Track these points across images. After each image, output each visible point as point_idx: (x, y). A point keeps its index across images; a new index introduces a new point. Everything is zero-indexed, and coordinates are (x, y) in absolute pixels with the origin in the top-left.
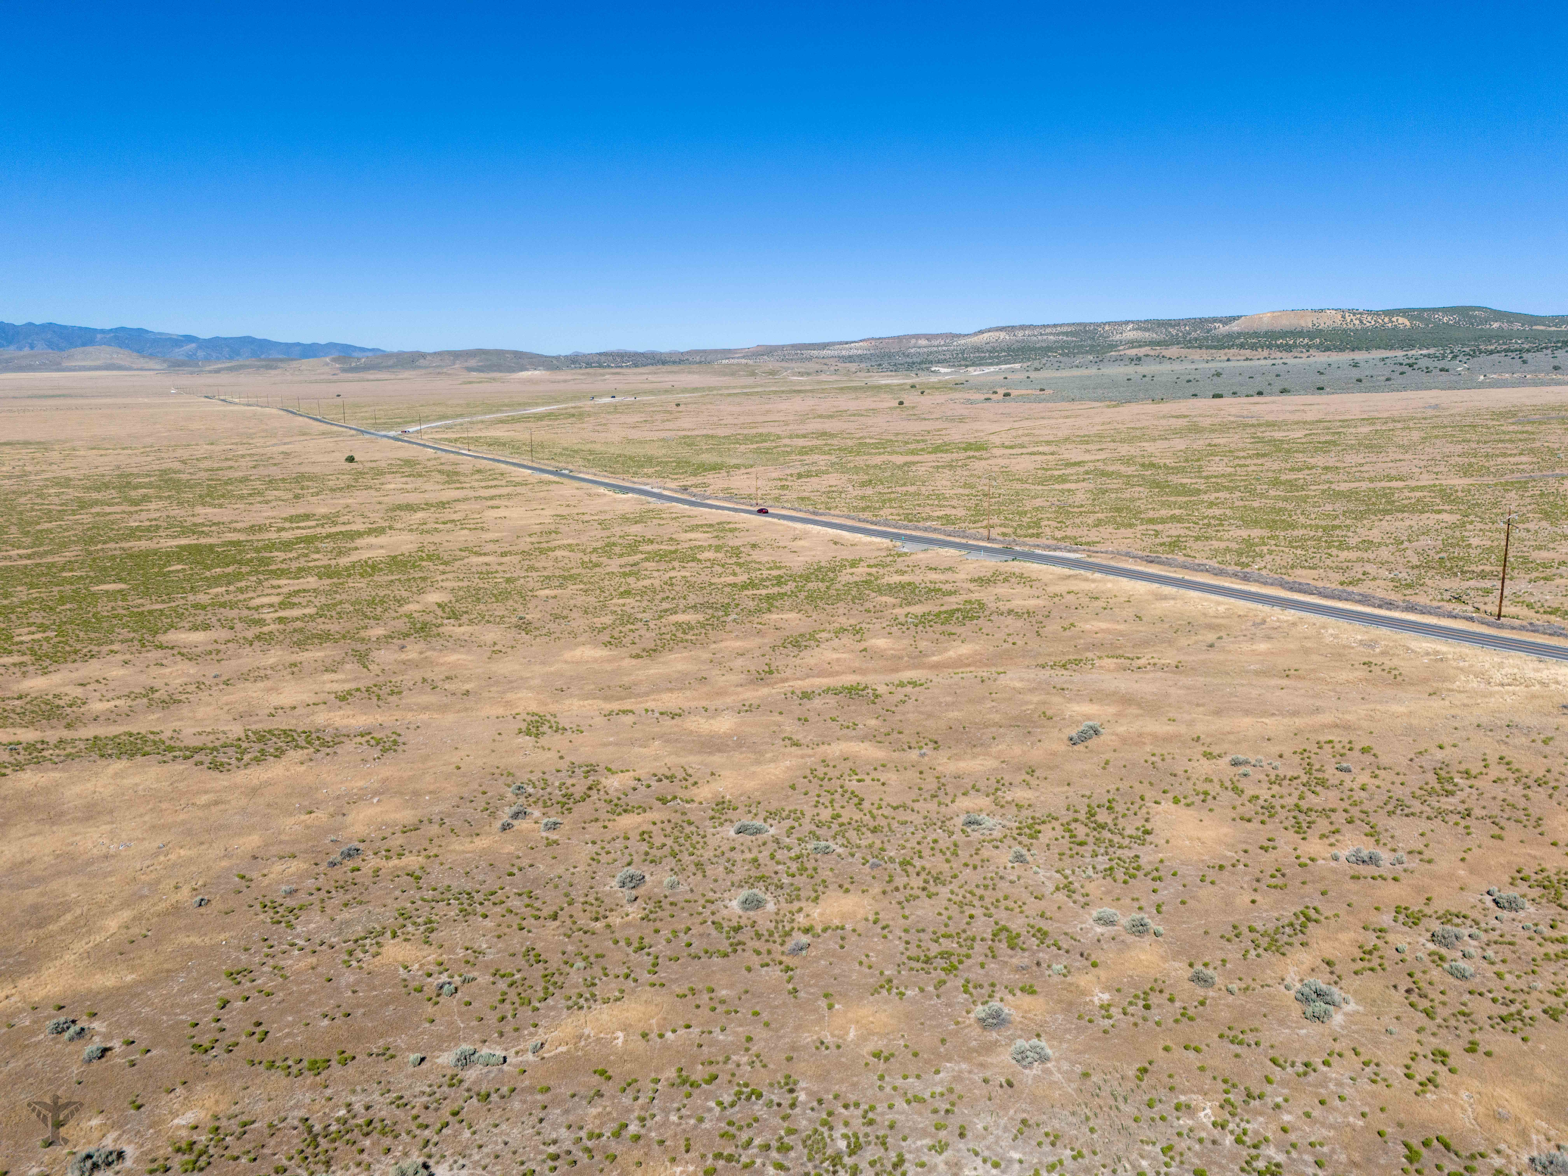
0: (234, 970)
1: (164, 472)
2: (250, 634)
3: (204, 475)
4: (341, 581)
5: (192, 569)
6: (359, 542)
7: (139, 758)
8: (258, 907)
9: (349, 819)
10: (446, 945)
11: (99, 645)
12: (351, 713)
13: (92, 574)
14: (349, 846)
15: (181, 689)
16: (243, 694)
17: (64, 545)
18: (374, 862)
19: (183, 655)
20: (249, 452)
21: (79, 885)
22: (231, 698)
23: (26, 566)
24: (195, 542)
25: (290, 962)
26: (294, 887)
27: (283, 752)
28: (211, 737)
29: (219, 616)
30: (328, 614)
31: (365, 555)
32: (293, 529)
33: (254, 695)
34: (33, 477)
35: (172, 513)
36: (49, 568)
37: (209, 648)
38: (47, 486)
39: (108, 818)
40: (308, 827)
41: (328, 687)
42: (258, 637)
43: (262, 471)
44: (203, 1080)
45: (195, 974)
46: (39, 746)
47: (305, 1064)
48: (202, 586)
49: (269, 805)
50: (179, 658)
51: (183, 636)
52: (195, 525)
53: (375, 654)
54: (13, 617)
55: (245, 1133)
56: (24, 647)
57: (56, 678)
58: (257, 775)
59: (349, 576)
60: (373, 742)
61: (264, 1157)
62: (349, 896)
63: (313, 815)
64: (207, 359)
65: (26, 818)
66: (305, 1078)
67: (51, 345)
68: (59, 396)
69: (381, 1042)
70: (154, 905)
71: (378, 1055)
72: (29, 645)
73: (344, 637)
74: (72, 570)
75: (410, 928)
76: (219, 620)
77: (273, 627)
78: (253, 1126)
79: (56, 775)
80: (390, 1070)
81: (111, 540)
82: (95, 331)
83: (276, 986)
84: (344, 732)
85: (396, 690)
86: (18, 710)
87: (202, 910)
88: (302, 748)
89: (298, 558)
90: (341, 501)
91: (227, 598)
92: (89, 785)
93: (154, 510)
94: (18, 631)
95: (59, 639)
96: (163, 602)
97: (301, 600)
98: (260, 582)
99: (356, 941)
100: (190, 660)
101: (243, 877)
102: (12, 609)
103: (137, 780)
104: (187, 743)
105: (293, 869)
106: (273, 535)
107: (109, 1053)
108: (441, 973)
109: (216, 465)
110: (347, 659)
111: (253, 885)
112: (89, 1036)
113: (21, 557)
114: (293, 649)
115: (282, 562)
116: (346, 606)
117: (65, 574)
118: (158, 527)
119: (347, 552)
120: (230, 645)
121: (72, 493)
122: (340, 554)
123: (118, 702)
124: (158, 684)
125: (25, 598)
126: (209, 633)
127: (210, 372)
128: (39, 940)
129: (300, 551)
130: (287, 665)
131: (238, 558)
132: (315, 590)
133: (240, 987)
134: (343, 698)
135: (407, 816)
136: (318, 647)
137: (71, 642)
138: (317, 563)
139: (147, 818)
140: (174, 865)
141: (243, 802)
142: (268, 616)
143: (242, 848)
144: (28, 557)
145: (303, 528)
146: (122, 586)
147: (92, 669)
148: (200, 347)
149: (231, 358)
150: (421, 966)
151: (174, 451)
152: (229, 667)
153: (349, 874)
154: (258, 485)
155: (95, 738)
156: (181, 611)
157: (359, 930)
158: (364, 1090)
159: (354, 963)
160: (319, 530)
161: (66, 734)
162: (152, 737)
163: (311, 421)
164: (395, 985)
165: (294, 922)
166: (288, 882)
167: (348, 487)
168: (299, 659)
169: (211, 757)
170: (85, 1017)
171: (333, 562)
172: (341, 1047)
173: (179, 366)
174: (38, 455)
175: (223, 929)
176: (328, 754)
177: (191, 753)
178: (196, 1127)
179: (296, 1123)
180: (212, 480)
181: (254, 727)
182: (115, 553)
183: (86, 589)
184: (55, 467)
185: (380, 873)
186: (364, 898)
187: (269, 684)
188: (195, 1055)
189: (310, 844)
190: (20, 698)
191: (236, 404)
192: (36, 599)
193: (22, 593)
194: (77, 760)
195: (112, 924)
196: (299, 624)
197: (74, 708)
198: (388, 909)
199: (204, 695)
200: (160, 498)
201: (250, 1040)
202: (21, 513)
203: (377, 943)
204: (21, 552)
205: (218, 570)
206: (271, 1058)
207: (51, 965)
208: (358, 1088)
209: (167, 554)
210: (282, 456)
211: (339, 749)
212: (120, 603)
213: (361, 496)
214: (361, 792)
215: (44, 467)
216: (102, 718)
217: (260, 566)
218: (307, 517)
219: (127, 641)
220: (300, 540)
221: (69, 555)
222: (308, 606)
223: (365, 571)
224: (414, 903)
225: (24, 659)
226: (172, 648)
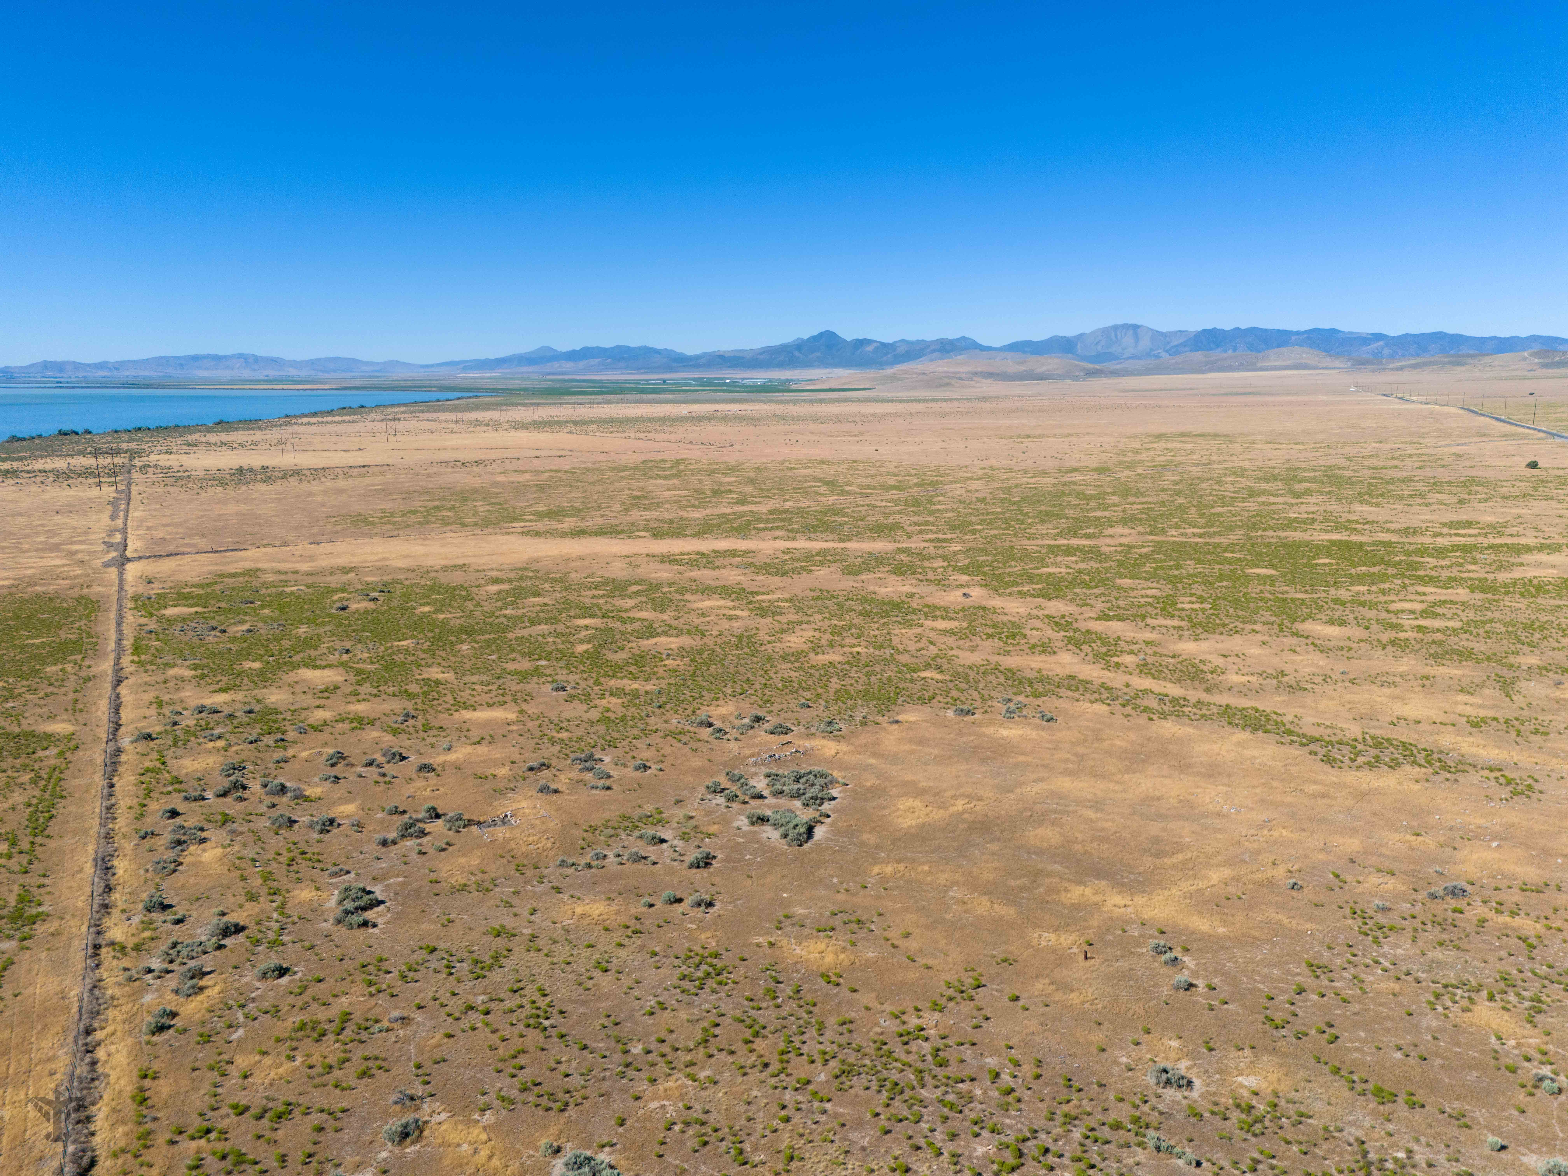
0: (1316, 962)
1: (1330, 467)
2: (1385, 637)
3: (1367, 473)
4: (1496, 597)
5: (1338, 564)
6: (1526, 558)
7: (1260, 733)
8: (1347, 911)
9: (1460, 855)
10: (1555, 1034)
11: (1244, 623)
12: (1483, 742)
13: (1248, 557)
14: (1455, 883)
15: (1308, 678)
16: (1367, 696)
17: (1230, 529)
18: (1479, 910)
19: (1316, 646)
20: (1417, 452)
21: (1193, 832)
22: (1356, 698)
23: (1197, 544)
24: (1346, 538)
25: (1371, 978)
26: (1387, 904)
27: (1398, 764)
28: (1329, 731)
29: (1357, 614)
30: (1475, 631)
31: (1530, 573)
32: (1451, 535)
33: (1378, 699)
34: (1215, 466)
35: (1329, 508)
36: (1215, 548)
37: (1341, 644)
38: (1225, 475)
39: (1226, 780)
40: (1413, 849)
41: (1460, 708)
42: (1393, 642)
43: (1428, 472)
44: (1270, 1053)
45: (1278, 950)
46: (1182, 702)
47: (1370, 1086)
48: (1345, 582)
49: (1375, 814)
50: (1311, 648)
51: (1319, 628)
52: (1349, 521)
53: (1522, 685)
54: (1180, 586)
55: (1300, 1123)
56: (1184, 614)
57: (1204, 646)
58: (1367, 779)
59: (1507, 593)
60: (1502, 780)
61: (1315, 1156)
62: (1445, 936)
63: (1420, 838)
64: (1393, 357)
65: (1162, 761)
66: (1368, 1101)
67: (1251, 348)
68: (1250, 393)
69: (1456, 1104)
70: (1252, 872)
71: (1450, 1116)
72: (1188, 613)
73: (1489, 659)
74: (1233, 552)
75: (1512, 998)
76: (1356, 618)
77: (1409, 634)
78: (1310, 1121)
79: (1191, 730)
80: (1462, 1139)
81: (1271, 528)
82: (1291, 333)
83: (1353, 996)
84: (1471, 760)
85: (1542, 730)
86: (1171, 667)
87: (1294, 893)
88: (1420, 765)
89: (1451, 567)
90: (1512, 511)
91: (1368, 597)
92: (1216, 747)
93: (1314, 504)
94: (1182, 599)
95: (1212, 611)
96: (1306, 592)
97: (1445, 611)
98: (1404, 586)
99: (1446, 986)
100: (1322, 652)
101: (1337, 876)
102: (1180, 579)
103: (1255, 753)
104: (1305, 730)
105: (1390, 886)
106: (1427, 540)
107: (1194, 989)
108: (1543, 1063)
109: (1381, 464)
110: (1488, 683)
111: (1346, 887)
112: (1180, 967)
113: (1194, 535)
114: (1428, 661)
115: (1432, 569)
116: (1498, 625)
117: (1226, 555)
118: (1314, 520)
119: (1511, 567)
120: (1361, 644)
121: (1245, 482)
122: (1500, 568)
123: (1250, 678)
124: (1288, 668)
125: (1191, 572)
126: (1344, 628)
127: (1392, 369)
128: (1156, 868)
129: (1454, 560)
130: (1418, 676)
131: (1387, 559)
132: (1463, 603)
133: (1318, 981)
134: (1476, 724)
135: (1531, 873)
136: (1457, 664)
137: (1221, 616)
138: (1471, 575)
139: (1258, 790)
140: (1275, 842)
141: (1350, 802)
142: (1407, 622)
143: (1342, 848)
144: (1200, 536)
145: (1462, 536)
146: (1272, 572)
147: (1235, 643)
148: (1387, 345)
149: (1418, 355)
150: (1519, 1045)
151: (1342, 448)
152: (1358, 666)
153: (1450, 913)
154: (1421, 486)
155: (1227, 706)
156: (1321, 603)
157: (1452, 977)
158: (1429, 1145)
159: (1440, 1009)
160: (1480, 539)
161: (1205, 697)
162: (1275, 717)
163: (1494, 422)
164: (1483, 1052)
165: (1382, 940)
166: (1382, 898)
167: (1524, 496)
168: (1433, 673)
169: (1325, 750)
170: (1179, 949)
171: (1491, 576)
172: (1412, 1089)
173: (1363, 364)
174: (1224, 446)
175: (1311, 919)
176: (1447, 780)
177: (1308, 741)
178: (1257, 1094)
179: (1352, 1140)
180: (1375, 478)
181: (1373, 732)
182: (1272, 540)
183: (1242, 570)
184: (1235, 457)
185: (1485, 924)
186: (1463, 944)
187: (1396, 691)
188: (1267, 1026)
189: (1412, 867)
190: (1174, 657)
191: (1413, 402)
192: (1200, 573)
193: (1190, 566)
194: (1209, 722)
195: (1215, 876)
196: (1439, 636)
197: (1214, 676)
198: (1488, 966)
199: (1329, 689)
200: (1321, 493)
201: (1319, 1036)
202: (1201, 497)
203: (1470, 998)
204: (1196, 530)
205: (1363, 568)
206: (1337, 1064)
207: (1160, 892)
208: (1423, 1140)
209: (1318, 547)
210: (1453, 458)
211: (1461, 777)
212: (1268, 587)
213: (1538, 506)
214: (1479, 830)
215: (1226, 458)
216: (1236, 689)
217: (1408, 570)
218: (1469, 524)
219: (1268, 623)
220: (1456, 548)
221: (1233, 537)
222: (1452, 618)
223: (1528, 591)
224: (1522, 972)
225: (1183, 624)
226: (1307, 637)
